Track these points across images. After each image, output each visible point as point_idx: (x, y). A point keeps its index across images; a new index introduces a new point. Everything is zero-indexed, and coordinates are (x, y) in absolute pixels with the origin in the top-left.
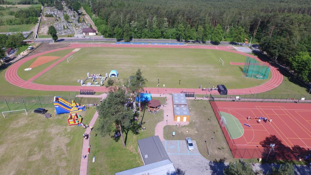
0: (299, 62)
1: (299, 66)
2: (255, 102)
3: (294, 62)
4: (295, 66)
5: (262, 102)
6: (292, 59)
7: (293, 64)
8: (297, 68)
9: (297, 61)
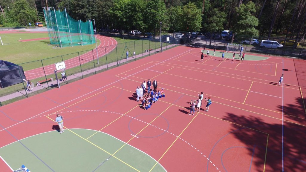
0: (123, 8)
1: (125, 14)
2: (107, 69)
3: (118, 12)
4: (121, 15)
5: (118, 65)
6: (112, 10)
7: (118, 14)
8: (124, 18)
9: (120, 8)
